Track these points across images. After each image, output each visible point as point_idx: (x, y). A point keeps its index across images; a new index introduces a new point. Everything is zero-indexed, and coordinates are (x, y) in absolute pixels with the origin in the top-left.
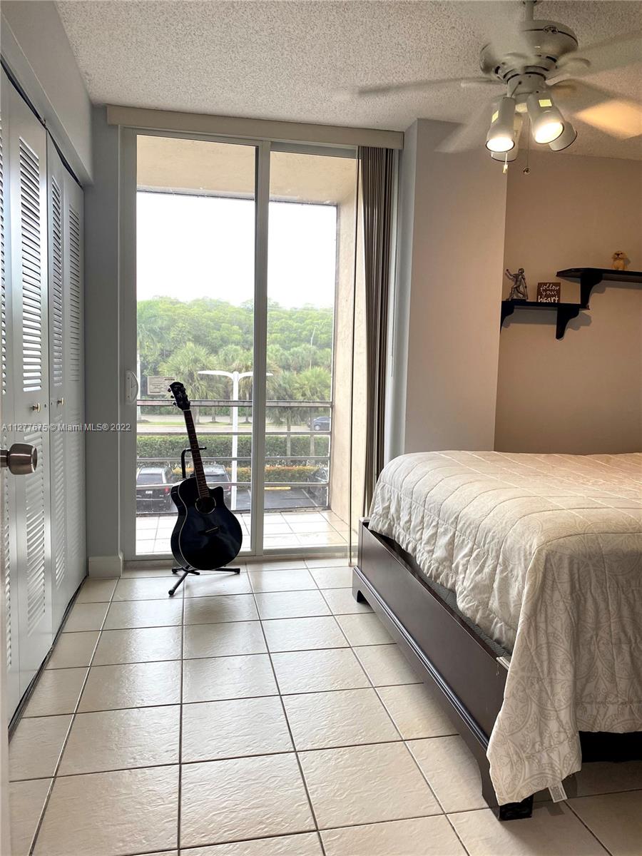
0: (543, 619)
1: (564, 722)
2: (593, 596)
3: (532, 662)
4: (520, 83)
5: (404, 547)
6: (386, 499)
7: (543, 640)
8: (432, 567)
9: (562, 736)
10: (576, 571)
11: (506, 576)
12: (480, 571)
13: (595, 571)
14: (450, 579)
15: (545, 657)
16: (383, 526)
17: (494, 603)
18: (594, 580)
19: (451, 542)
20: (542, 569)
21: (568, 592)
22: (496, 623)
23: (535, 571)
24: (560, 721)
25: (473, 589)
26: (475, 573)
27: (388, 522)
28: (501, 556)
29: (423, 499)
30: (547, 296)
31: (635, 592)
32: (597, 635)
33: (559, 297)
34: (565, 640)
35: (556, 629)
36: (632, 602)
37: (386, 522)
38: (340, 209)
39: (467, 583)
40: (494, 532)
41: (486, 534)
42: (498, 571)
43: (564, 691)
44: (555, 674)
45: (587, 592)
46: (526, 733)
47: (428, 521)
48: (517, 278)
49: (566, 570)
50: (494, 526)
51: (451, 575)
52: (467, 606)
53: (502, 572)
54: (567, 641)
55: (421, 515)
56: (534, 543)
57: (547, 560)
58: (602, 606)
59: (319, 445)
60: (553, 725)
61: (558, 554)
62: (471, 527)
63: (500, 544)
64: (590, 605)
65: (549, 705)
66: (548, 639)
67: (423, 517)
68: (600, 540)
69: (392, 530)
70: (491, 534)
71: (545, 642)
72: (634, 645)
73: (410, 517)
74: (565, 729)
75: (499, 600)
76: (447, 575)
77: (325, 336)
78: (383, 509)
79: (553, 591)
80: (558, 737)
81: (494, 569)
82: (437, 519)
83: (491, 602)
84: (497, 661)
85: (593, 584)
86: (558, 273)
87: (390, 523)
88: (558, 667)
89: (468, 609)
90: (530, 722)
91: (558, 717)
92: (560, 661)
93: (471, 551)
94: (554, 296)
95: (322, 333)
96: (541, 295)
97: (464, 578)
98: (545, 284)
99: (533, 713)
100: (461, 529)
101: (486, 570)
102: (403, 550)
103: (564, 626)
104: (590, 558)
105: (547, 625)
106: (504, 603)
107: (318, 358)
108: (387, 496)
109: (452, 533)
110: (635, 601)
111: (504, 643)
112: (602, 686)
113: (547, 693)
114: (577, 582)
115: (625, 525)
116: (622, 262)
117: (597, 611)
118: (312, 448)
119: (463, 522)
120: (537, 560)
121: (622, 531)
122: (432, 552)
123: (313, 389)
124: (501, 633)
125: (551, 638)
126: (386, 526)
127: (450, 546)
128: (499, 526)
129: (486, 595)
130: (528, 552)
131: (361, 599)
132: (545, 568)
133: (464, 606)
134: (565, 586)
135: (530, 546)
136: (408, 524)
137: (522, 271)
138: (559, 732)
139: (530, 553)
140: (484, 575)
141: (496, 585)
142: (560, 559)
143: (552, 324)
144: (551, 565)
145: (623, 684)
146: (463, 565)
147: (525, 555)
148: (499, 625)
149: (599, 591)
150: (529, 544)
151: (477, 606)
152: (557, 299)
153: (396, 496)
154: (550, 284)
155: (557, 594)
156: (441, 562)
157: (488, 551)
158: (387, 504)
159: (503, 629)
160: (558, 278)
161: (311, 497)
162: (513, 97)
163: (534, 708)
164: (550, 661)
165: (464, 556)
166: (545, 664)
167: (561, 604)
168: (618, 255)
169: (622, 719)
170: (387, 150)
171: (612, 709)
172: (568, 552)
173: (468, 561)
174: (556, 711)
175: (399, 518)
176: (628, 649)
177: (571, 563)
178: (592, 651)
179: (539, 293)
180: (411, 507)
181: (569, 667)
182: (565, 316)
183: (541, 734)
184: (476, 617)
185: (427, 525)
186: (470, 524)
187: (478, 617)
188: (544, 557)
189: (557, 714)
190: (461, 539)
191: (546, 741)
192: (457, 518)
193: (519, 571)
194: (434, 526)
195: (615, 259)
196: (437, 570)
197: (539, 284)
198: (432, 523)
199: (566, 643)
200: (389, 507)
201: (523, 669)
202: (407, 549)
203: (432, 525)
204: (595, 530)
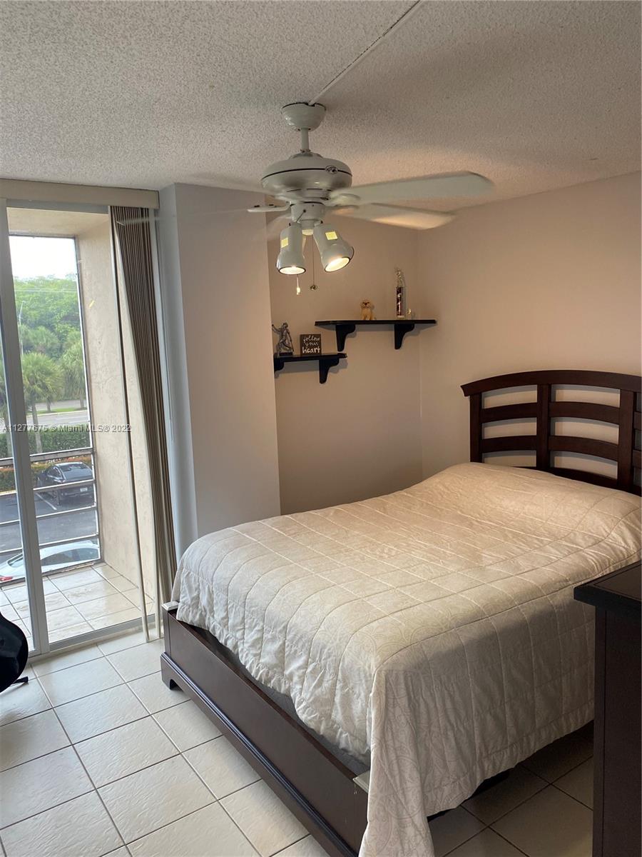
0: (390, 737)
1: (418, 825)
2: (424, 700)
3: (387, 780)
4: (305, 211)
5: (222, 641)
6: (194, 589)
7: (393, 756)
8: (261, 672)
9: (419, 837)
10: (410, 684)
11: (348, 692)
12: (319, 684)
13: (424, 678)
14: (283, 685)
15: (396, 772)
16: (194, 617)
17: (338, 715)
18: (424, 686)
19: (282, 649)
20: (384, 691)
21: (407, 705)
22: (341, 733)
23: (379, 694)
24: (415, 826)
25: (314, 702)
26: (315, 687)
27: (199, 612)
28: (340, 673)
29: (242, 599)
30: (310, 347)
31: (454, 685)
32: (430, 731)
33: (320, 348)
34: (410, 751)
35: (402, 743)
36: (452, 693)
37: (196, 613)
38: (79, 241)
39: (305, 695)
40: (329, 650)
41: (321, 649)
42: (338, 687)
43: (415, 797)
44: (406, 783)
45: (419, 698)
46: (390, 847)
47: (251, 624)
48: (282, 332)
49: (403, 686)
50: (328, 642)
51: (283, 680)
52: (309, 718)
53: (342, 688)
54: (412, 751)
55: (242, 615)
56: (372, 664)
57: (387, 681)
58: (432, 705)
59: (46, 438)
60: (410, 831)
61: (394, 672)
62: (304, 640)
63: (338, 661)
64: (423, 708)
65: (404, 814)
66: (396, 754)
67: (243, 618)
68: (424, 648)
69: (204, 621)
70: (326, 650)
71: (394, 758)
72: (456, 729)
73: (227, 614)
74: (420, 831)
75: (343, 714)
76: (279, 680)
77: (35, 312)
78: (192, 600)
79: (394, 707)
80: (415, 840)
81: (334, 685)
82: (261, 624)
83: (333, 714)
84: (354, 782)
85: (424, 689)
86: (316, 322)
87: (201, 614)
88: (407, 776)
89: (310, 720)
90: (392, 836)
91: (413, 823)
92: (408, 771)
93: (306, 665)
94: (316, 346)
95: (30, 309)
96: (305, 346)
97: (301, 689)
98: (307, 336)
99: (393, 827)
100: (292, 641)
101: (326, 685)
102: (221, 644)
103: (408, 740)
104: (419, 668)
105: (394, 741)
106: (348, 718)
107: (31, 338)
108: (194, 586)
109: (281, 643)
110: (454, 692)
111: (350, 752)
112: (438, 773)
113: (402, 804)
114: (412, 693)
115: (439, 625)
116: (369, 310)
117: (428, 712)
118: (38, 442)
119: (294, 633)
120: (378, 682)
121: (438, 633)
122: (258, 656)
123: (31, 377)
124: (347, 743)
125: (398, 752)
126: (198, 617)
127: (281, 654)
128: (332, 643)
129: (327, 708)
130: (368, 674)
131: (173, 686)
132: (387, 690)
133: (306, 717)
134: (404, 701)
135: (369, 667)
136: (226, 620)
137: (286, 325)
138: (416, 836)
139: (370, 675)
140: (324, 689)
141: (337, 699)
142: (397, 677)
143: (316, 370)
144: (390, 684)
145: (452, 766)
146: (300, 677)
147: (365, 677)
148: (344, 735)
149: (429, 694)
150: (367, 665)
151: (320, 718)
152: (319, 349)
153: (207, 589)
154: (312, 335)
155: (398, 709)
156: (270, 667)
157: (325, 666)
158: (195, 594)
159: (349, 740)
160: (317, 327)
161: (45, 498)
162: (298, 222)
163: (394, 822)
164: (401, 772)
165: (299, 668)
166: (397, 777)
167: (403, 717)
168: (366, 304)
169: (455, 796)
170: (142, 209)
171: (447, 790)
172: (401, 668)
173: (305, 673)
174: (411, 817)
175: (212, 611)
176: (453, 735)
177: (406, 678)
178: (427, 745)
179: (302, 345)
180: (227, 604)
181: (416, 775)
182: (327, 364)
183: (402, 844)
184: (320, 728)
185: (250, 627)
186: (301, 637)
187: (322, 728)
188: (384, 677)
189: (412, 820)
190: (293, 649)
191: (406, 846)
192: (285, 627)
193: (360, 690)
194: (259, 631)
195: (363, 308)
196: (267, 675)
197: (301, 336)
198: (255, 626)
199: (411, 752)
200: (198, 597)
201: (381, 791)
202: (226, 644)
203: (256, 628)
204: (418, 638)
